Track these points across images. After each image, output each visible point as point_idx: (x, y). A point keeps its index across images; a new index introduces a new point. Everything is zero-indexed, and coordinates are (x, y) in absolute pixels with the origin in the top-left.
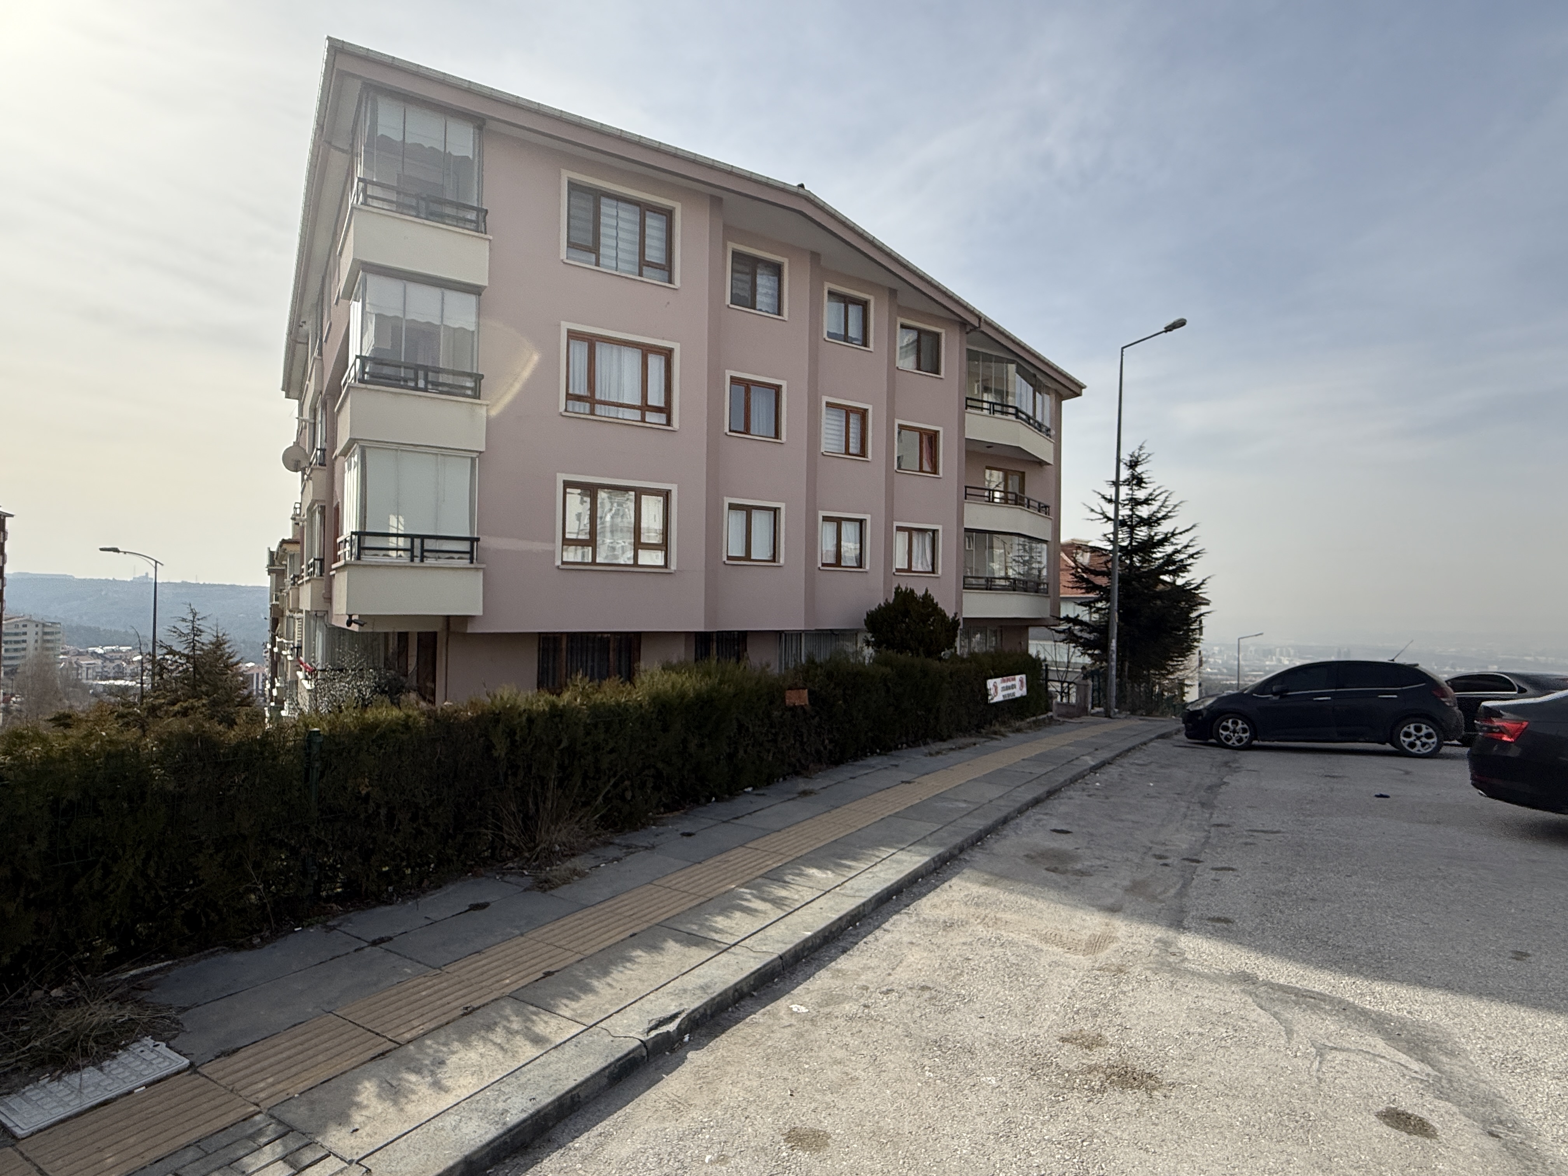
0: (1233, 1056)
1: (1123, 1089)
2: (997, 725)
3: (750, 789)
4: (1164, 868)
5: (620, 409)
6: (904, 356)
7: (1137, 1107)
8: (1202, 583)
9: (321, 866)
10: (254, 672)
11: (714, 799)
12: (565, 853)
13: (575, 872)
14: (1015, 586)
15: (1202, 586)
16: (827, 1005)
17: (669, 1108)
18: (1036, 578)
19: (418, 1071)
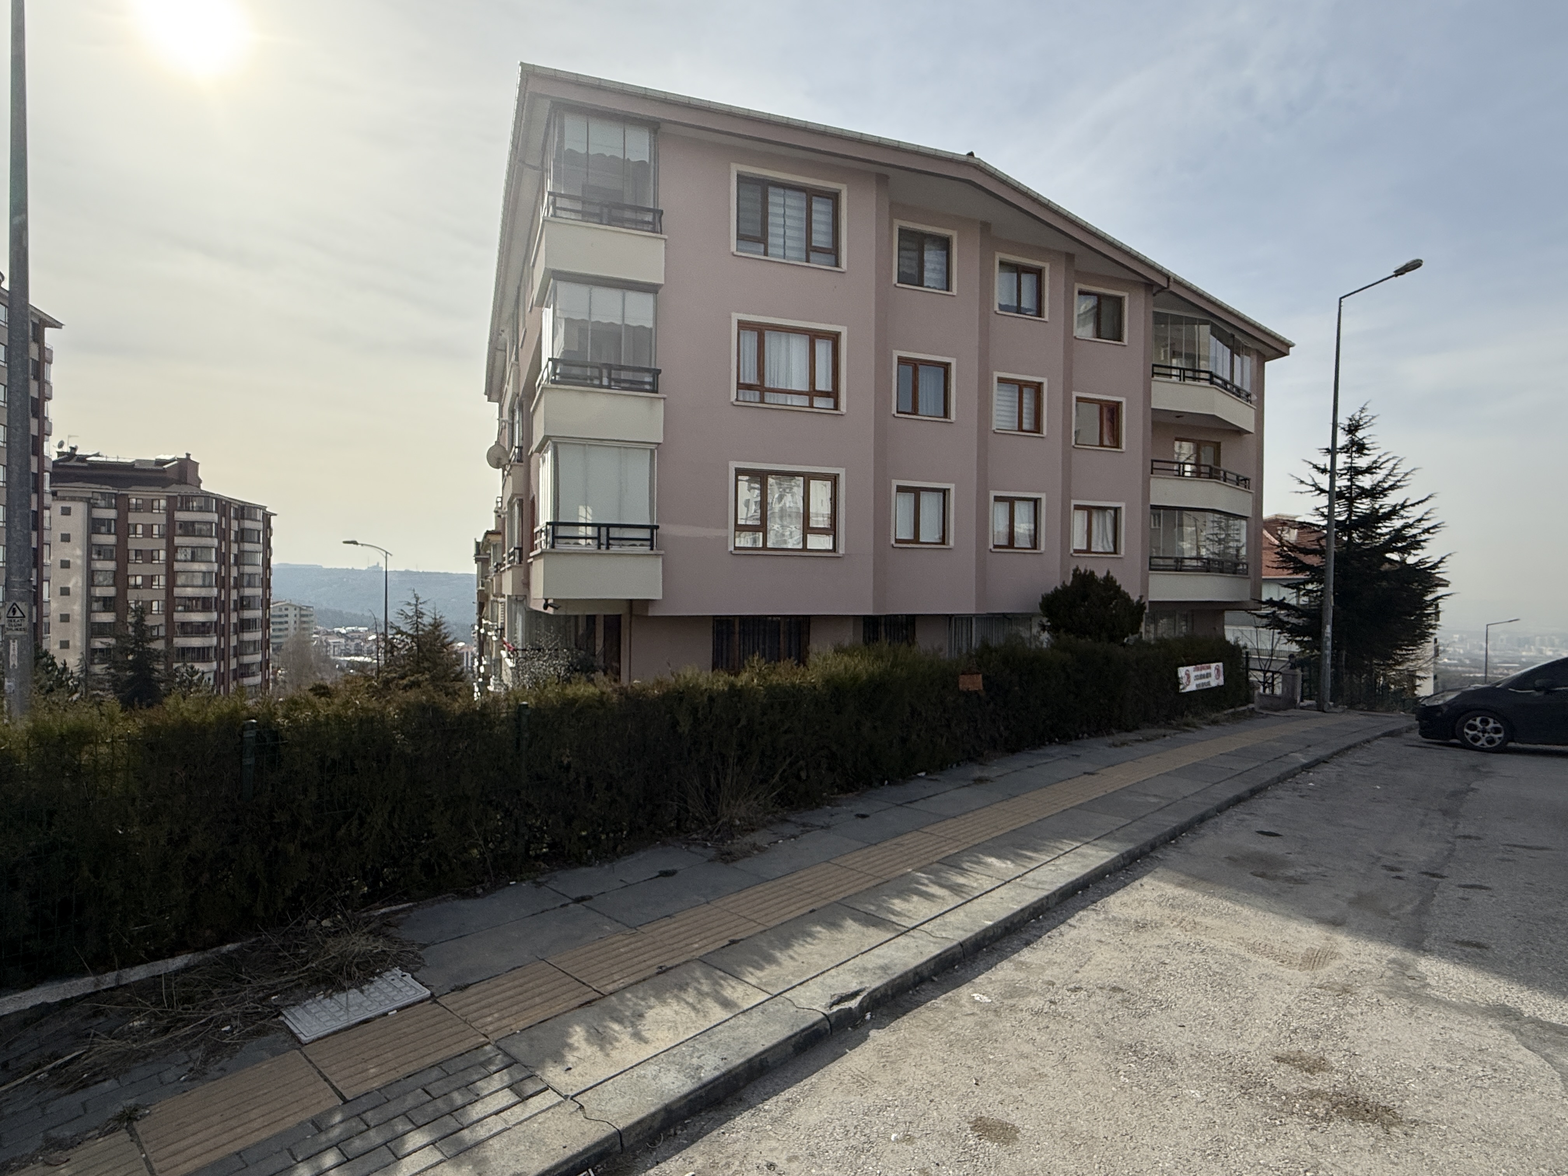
0: (1492, 1099)
1: (1353, 1120)
2: (1190, 717)
3: (923, 774)
4: (1397, 881)
5: (789, 396)
6: (1082, 323)
7: (1371, 1143)
8: (1440, 562)
9: (530, 827)
10: (465, 651)
11: (886, 782)
12: (745, 827)
13: (754, 846)
14: (1208, 567)
15: (1440, 565)
16: (1011, 997)
17: (854, 1083)
18: (1234, 558)
19: (620, 1021)
